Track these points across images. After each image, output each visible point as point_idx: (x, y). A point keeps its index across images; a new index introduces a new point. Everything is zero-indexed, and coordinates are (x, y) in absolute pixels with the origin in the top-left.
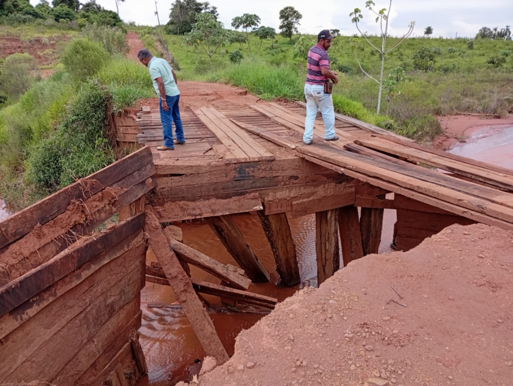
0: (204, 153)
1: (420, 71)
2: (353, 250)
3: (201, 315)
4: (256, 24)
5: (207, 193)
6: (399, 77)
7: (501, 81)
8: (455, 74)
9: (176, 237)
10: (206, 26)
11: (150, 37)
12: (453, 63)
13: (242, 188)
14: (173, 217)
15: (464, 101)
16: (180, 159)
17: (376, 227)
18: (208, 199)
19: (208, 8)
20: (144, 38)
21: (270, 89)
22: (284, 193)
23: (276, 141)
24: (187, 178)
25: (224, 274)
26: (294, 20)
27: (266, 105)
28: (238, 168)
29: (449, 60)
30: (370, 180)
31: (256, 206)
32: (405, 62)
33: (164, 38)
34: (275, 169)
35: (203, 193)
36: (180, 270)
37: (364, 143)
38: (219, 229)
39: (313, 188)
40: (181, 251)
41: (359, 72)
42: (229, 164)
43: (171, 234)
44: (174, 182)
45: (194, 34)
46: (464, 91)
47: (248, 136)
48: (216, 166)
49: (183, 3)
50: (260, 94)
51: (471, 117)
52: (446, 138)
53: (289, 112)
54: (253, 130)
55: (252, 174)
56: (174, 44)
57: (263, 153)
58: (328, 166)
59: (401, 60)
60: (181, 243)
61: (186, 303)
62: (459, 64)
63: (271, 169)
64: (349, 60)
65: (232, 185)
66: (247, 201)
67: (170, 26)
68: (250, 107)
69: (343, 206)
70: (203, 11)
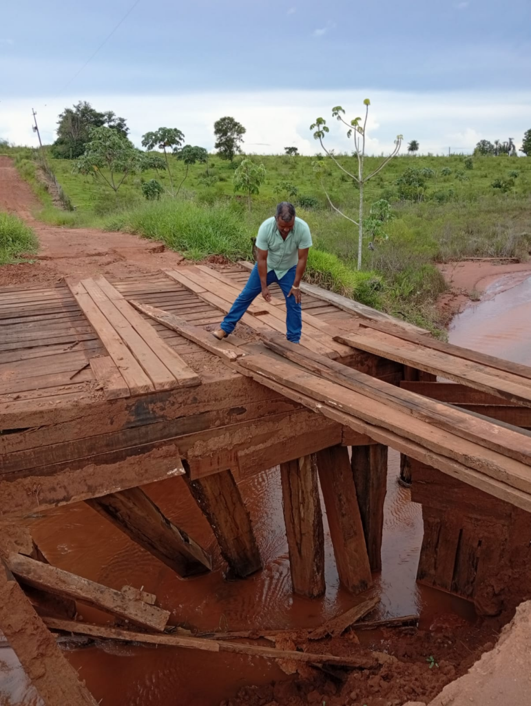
0: (71, 379)
1: (408, 201)
2: (344, 513)
3: (76, 696)
4: (178, 143)
5: (76, 456)
6: (383, 214)
7: (513, 210)
8: (453, 203)
9: (19, 547)
10: (105, 146)
11: (28, 163)
12: (449, 189)
13: (144, 440)
14: (12, 510)
15: (470, 242)
16: (21, 394)
17: (377, 471)
18: (81, 467)
19: (113, 120)
20: (20, 164)
21: (200, 242)
22: (221, 440)
23: (202, 343)
24: (34, 435)
25: (118, 609)
26: (235, 136)
27: (192, 271)
28: (133, 405)
29: (443, 184)
30: (370, 432)
31: (172, 470)
32: (387, 189)
33: (49, 164)
34: (203, 400)
35: (69, 458)
36: (28, 616)
37: (350, 341)
38: (111, 509)
39: (271, 424)
40: (30, 577)
41: (327, 206)
42: (116, 400)
43: (10, 542)
44: (9, 444)
45: (88, 158)
46: (468, 227)
47: (156, 334)
48: (90, 406)
49: (76, 114)
50: (183, 250)
51: (482, 264)
52: (452, 296)
53: (228, 281)
54: (166, 321)
55: (161, 413)
56: (64, 173)
57: (180, 370)
58: (294, 396)
59: (382, 187)
60: (30, 559)
61: (45, 678)
62: (456, 189)
63: (195, 399)
64: (313, 189)
65: (124, 437)
66: (154, 462)
67: (58, 147)
68: (166, 275)
69: (324, 447)
70: (106, 125)
